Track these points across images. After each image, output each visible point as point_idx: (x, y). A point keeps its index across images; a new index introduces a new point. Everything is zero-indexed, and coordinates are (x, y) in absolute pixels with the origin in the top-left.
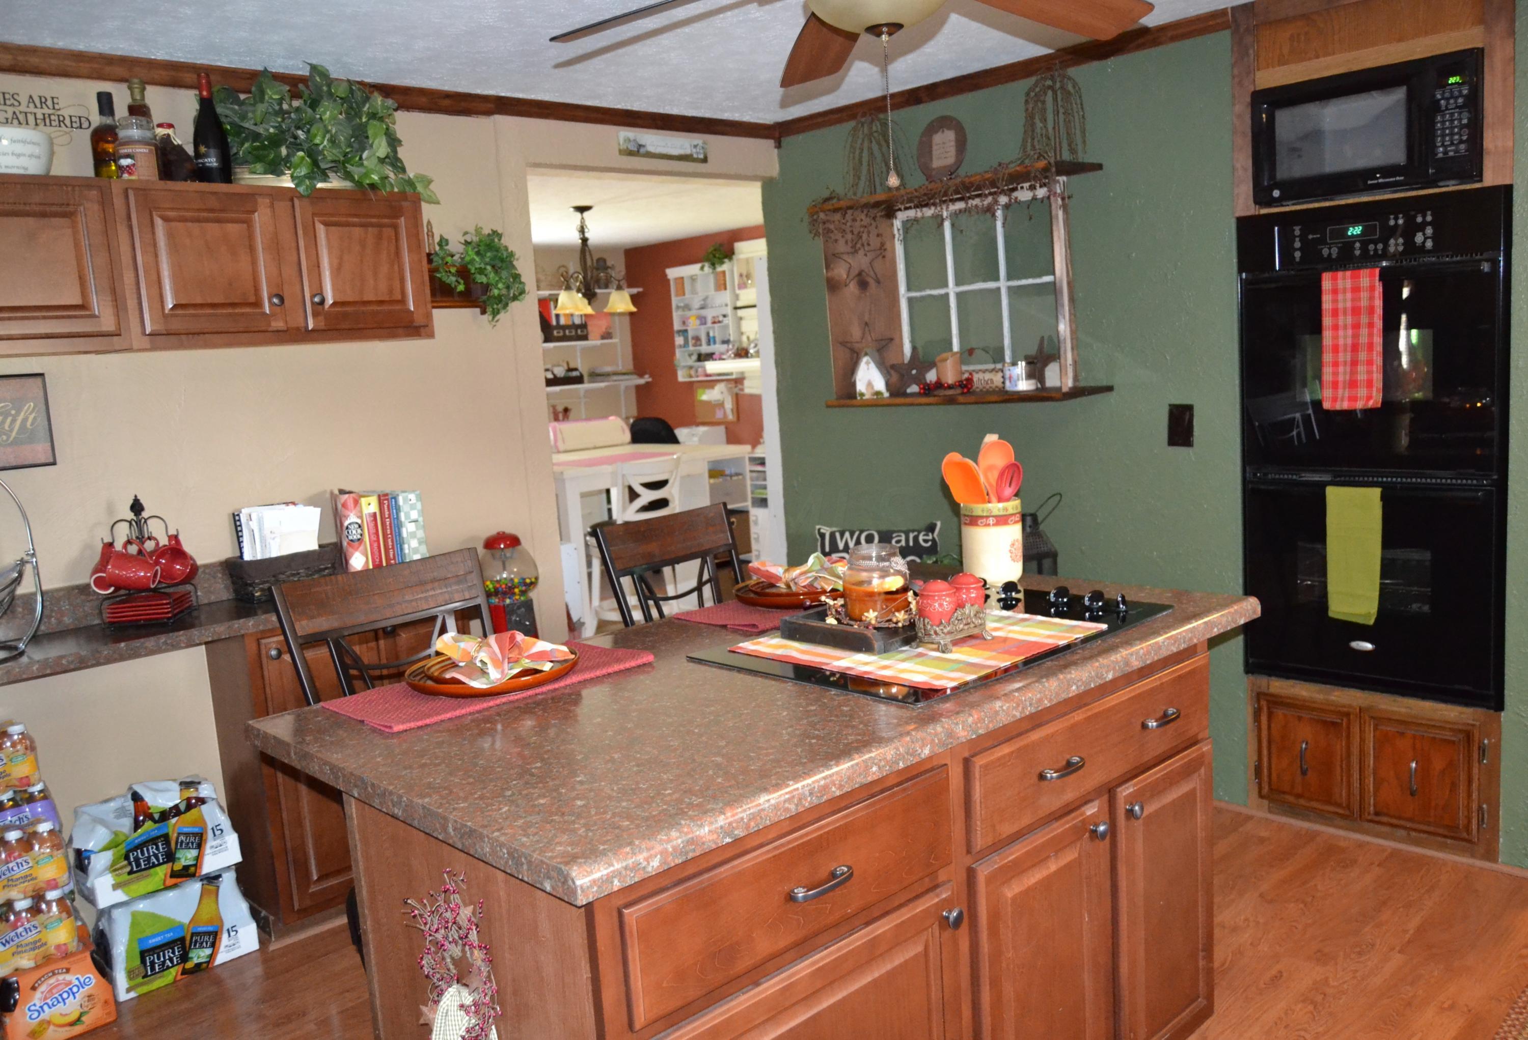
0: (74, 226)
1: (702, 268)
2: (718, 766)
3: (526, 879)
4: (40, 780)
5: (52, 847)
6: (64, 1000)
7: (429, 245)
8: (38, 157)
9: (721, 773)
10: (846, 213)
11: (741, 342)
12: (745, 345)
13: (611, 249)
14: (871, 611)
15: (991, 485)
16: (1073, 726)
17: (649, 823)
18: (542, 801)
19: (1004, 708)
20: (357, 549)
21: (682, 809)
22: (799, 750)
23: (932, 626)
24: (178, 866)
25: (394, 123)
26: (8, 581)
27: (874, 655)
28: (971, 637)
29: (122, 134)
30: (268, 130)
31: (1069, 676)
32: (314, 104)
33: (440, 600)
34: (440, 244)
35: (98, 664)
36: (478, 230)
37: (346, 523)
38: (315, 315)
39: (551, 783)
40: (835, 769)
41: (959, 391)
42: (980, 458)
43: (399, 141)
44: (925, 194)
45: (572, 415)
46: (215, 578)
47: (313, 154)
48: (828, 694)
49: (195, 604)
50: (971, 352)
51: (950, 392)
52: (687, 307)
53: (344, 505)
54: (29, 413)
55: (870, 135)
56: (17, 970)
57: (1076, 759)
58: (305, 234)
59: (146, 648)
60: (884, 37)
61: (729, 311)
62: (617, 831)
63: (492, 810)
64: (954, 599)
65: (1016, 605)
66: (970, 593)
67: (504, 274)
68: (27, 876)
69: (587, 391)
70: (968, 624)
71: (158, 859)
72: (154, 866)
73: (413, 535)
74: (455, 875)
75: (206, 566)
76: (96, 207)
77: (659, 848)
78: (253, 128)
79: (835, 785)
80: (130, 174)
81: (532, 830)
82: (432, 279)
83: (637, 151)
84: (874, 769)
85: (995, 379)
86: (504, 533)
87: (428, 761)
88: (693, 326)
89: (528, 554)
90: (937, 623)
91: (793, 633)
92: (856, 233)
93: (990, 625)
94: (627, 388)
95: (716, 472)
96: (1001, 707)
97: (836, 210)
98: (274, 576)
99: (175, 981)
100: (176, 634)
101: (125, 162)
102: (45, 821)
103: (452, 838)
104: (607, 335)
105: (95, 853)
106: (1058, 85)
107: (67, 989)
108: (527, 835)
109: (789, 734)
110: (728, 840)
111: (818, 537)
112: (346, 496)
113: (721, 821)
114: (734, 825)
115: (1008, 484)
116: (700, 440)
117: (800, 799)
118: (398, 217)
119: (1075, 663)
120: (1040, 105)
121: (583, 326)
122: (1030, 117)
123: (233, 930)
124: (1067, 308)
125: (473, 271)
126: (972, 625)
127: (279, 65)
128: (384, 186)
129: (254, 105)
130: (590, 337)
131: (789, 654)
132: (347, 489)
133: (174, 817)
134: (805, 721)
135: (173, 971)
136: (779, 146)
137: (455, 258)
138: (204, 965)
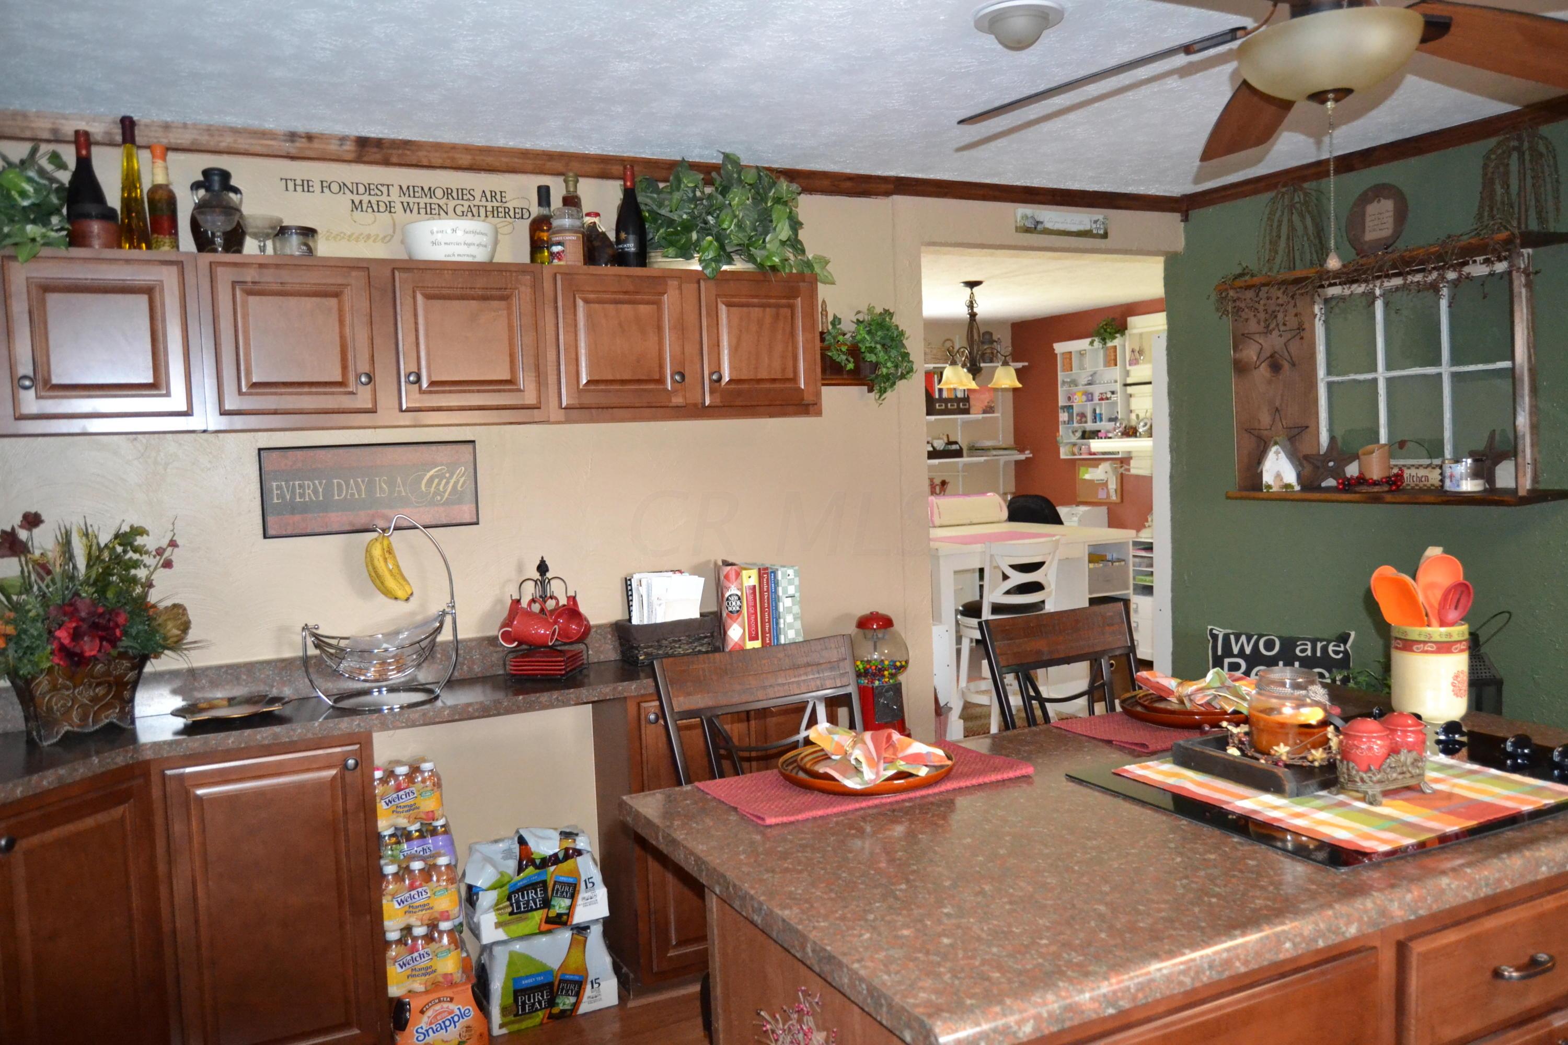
0: (509, 308)
1: (1092, 343)
2: (1101, 917)
3: (884, 1022)
4: (443, 816)
5: (448, 880)
6: (446, 1027)
7: (822, 323)
8: (485, 246)
9: (1105, 926)
10: (1260, 290)
11: (1129, 420)
12: (1133, 423)
13: (999, 323)
14: (1282, 745)
15: (1431, 606)
16: (1542, 916)
17: (1022, 978)
18: (906, 932)
19: (1453, 886)
20: (735, 622)
21: (1059, 966)
22: (1197, 910)
23: (1358, 771)
24: (552, 913)
25: (797, 207)
26: (431, 630)
27: (1285, 797)
28: (1408, 788)
29: (556, 223)
30: (681, 217)
31: (1537, 854)
32: (724, 191)
33: (813, 685)
34: (833, 324)
35: (499, 714)
36: (870, 310)
37: (727, 595)
38: (712, 392)
39: (916, 912)
40: (1240, 941)
41: (1386, 488)
42: (1420, 574)
43: (801, 224)
44: (1356, 270)
45: (949, 488)
46: (605, 638)
47: (720, 238)
48: (1229, 840)
49: (585, 662)
50: (1402, 444)
51: (1376, 489)
52: (1074, 383)
53: (727, 577)
54: (460, 477)
55: (1292, 207)
56: (410, 991)
57: (1543, 957)
58: (708, 314)
59: (540, 702)
60: (1330, 104)
61: (1118, 387)
62: (987, 983)
63: (854, 936)
64: (1387, 742)
65: (1457, 751)
66: (1407, 737)
67: (893, 353)
68: (425, 905)
69: (965, 465)
70: (1403, 773)
71: (536, 904)
72: (532, 910)
73: (789, 610)
74: (809, 995)
75: (599, 627)
76: (529, 290)
77: (1032, 1011)
78: (669, 215)
79: (1239, 959)
80: (560, 260)
81: (894, 967)
82: (823, 356)
83: (1034, 228)
84: (1288, 945)
85: (1430, 476)
86: (877, 613)
87: (790, 866)
88: (1079, 402)
89: (900, 635)
90: (1364, 767)
91: (1187, 760)
92: (1270, 311)
93: (1430, 774)
94: (1006, 463)
95: (1097, 556)
96: (1449, 885)
97: (1248, 287)
98: (658, 641)
99: (542, 1024)
100: (567, 691)
101: (556, 249)
102: (444, 855)
103: (809, 958)
104: (989, 409)
105: (483, 890)
106: (1526, 145)
107: (449, 1017)
108: (888, 973)
109: (1184, 887)
110: (1111, 1011)
111: (1209, 638)
112: (729, 568)
113: (1105, 988)
114: (1120, 994)
115: (1453, 607)
116: (1080, 520)
117: (1197, 973)
118: (796, 297)
119: (1545, 838)
120: (1502, 169)
121: (966, 400)
122: (1488, 184)
123: (596, 982)
124: (1527, 399)
125: (863, 350)
126: (1408, 775)
127: (697, 155)
128: (784, 267)
129: (671, 193)
130: (971, 411)
131: (1182, 785)
132: (730, 560)
133: (552, 865)
134: (1202, 873)
135: (541, 1014)
136: (1186, 219)
137: (847, 336)
138: (569, 1013)
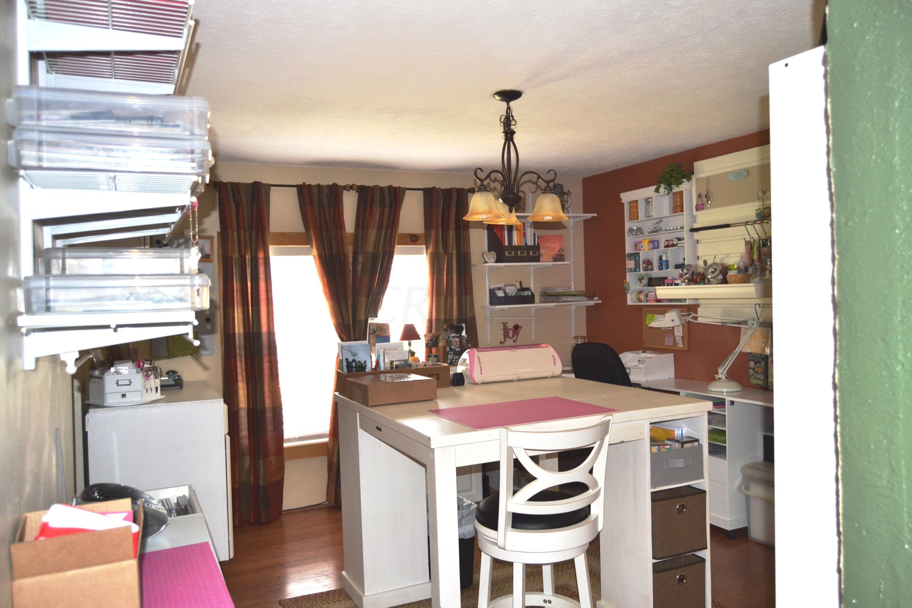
1: (657, 190)
11: (696, 267)
12: (701, 270)
45: (522, 332)
52: (640, 231)
61: (685, 233)
69: (538, 310)
88: (645, 249)
94: (579, 308)
104: (559, 257)
116: (647, 369)
121: (536, 248)
130: (541, 259)
